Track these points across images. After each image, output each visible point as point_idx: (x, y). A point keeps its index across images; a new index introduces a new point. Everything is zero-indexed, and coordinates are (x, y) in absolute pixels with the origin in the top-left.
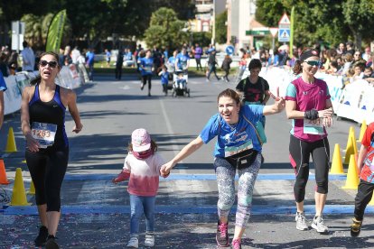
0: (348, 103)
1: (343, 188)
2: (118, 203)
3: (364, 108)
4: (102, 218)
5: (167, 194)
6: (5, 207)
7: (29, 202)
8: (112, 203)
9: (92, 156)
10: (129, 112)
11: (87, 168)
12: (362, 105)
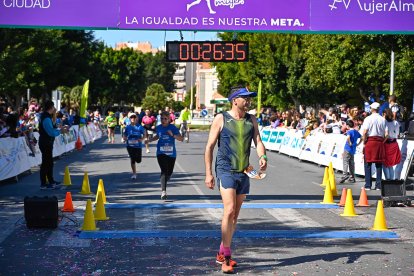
0: (309, 150)
1: (342, 215)
2: (169, 229)
3: (323, 153)
4: (162, 241)
5: (206, 221)
6: (79, 232)
7: (97, 227)
8: (165, 229)
9: (131, 190)
11: (131, 198)
12: (321, 151)
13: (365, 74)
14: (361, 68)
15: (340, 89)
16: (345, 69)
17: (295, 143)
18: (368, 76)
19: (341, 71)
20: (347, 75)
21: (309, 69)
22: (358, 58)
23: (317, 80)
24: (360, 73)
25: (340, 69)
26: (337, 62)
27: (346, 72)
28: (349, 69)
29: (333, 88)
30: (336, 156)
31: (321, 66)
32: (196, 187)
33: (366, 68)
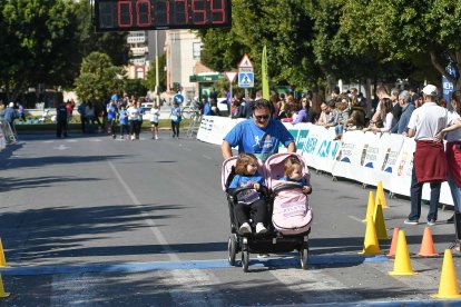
0: (347, 160)
1: (391, 273)
3: (370, 165)
10: (79, 177)
12: (366, 161)
13: (438, 29)
14: (430, 21)
15: (400, 55)
16: (404, 23)
17: (324, 149)
18: (443, 33)
19: (398, 26)
20: (408, 31)
21: (346, 24)
22: (425, 5)
23: (360, 41)
24: (429, 28)
25: (396, 23)
26: (391, 11)
27: (407, 27)
28: (411, 21)
29: (387, 55)
30: (389, 170)
31: (365, 17)
32: (155, 230)
33: (438, 20)
